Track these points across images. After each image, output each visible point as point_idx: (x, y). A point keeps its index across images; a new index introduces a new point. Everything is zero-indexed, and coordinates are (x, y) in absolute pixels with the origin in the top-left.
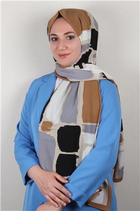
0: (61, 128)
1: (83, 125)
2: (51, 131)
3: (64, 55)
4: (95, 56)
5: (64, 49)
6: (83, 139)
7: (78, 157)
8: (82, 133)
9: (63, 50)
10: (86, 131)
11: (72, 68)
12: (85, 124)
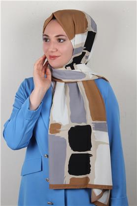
0: (72, 128)
1: (93, 123)
2: (61, 132)
3: (54, 57)
4: (87, 57)
5: (54, 50)
6: (94, 137)
7: (91, 155)
8: (93, 131)
9: (52, 52)
10: (96, 129)
11: (64, 69)
12: (94, 122)
